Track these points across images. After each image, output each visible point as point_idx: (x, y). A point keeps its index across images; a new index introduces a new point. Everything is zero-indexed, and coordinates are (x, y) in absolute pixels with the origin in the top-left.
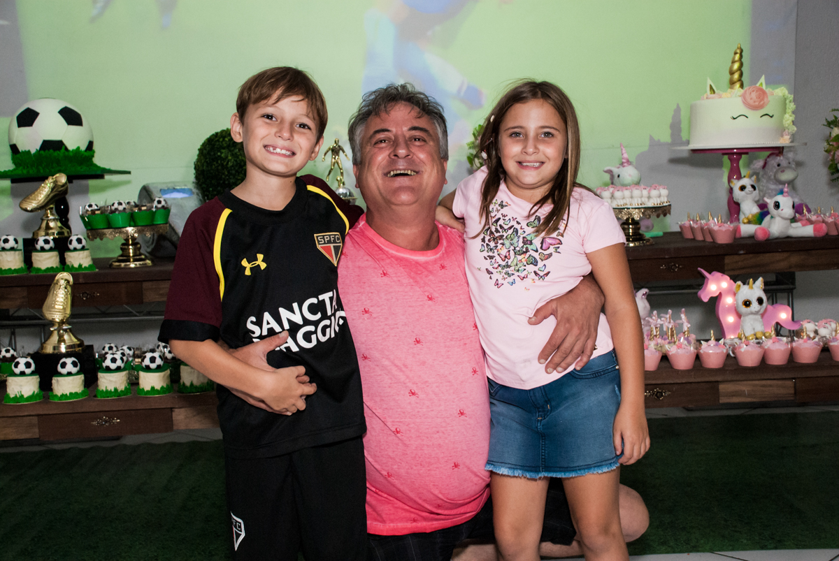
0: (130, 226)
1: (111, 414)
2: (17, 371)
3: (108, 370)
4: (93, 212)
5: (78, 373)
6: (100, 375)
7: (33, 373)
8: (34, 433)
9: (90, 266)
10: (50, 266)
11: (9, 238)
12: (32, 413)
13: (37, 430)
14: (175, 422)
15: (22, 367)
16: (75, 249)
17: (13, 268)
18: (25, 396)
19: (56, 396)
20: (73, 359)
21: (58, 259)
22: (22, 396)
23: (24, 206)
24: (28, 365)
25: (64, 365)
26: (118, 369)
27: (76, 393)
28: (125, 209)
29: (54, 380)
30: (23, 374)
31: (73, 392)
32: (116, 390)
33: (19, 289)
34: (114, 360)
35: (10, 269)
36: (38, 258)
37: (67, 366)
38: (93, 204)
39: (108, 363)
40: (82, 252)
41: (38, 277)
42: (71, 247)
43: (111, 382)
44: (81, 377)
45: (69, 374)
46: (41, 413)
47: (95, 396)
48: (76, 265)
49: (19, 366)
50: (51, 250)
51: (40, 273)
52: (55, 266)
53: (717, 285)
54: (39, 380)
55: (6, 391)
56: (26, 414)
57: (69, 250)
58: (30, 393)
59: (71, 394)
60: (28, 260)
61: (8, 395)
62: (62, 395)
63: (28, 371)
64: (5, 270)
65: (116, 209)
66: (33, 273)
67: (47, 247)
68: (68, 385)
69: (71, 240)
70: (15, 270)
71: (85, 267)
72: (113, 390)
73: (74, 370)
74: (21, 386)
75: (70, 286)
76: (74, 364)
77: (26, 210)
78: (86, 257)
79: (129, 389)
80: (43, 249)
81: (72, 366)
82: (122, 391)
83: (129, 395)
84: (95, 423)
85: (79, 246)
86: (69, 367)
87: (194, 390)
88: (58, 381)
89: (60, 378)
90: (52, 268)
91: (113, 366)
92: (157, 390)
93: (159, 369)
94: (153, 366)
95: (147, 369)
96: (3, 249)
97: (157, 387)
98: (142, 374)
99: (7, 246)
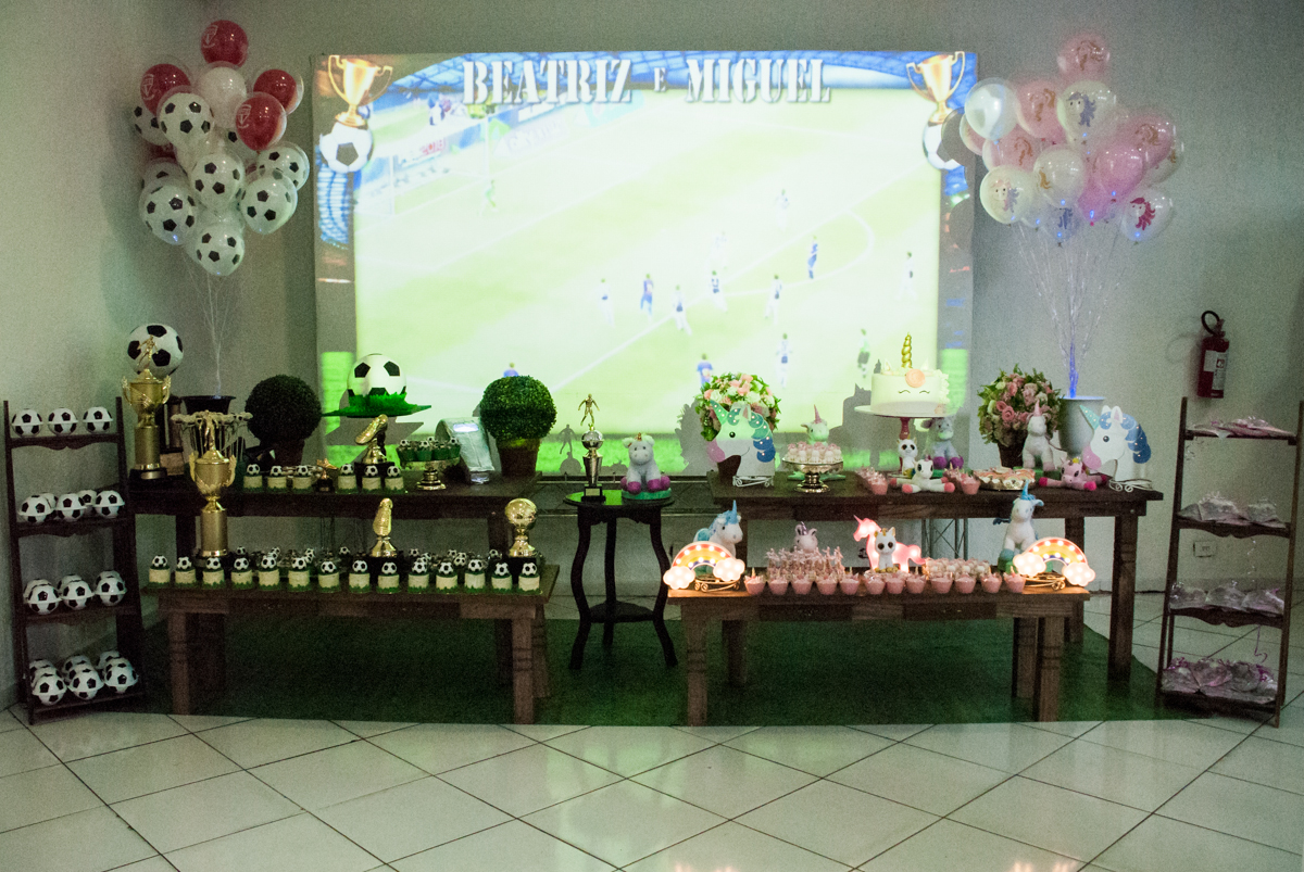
0: (432, 460)
1: (417, 604)
2: (356, 570)
3: (415, 573)
4: (405, 448)
5: (395, 573)
6: (410, 576)
7: (366, 572)
9: (403, 489)
10: (374, 488)
12: (365, 600)
15: (359, 568)
16: (392, 477)
17: (349, 489)
18: (361, 588)
19: (381, 589)
20: (392, 564)
21: (380, 482)
22: (359, 587)
23: (357, 441)
24: (363, 566)
25: (386, 568)
26: (422, 573)
27: (394, 588)
29: (380, 578)
30: (359, 572)
31: (392, 587)
34: (420, 567)
36: (366, 482)
37: (389, 568)
38: (406, 441)
39: (415, 568)
40: (396, 479)
42: (390, 475)
43: (418, 582)
44: (398, 576)
45: (390, 574)
46: (371, 600)
47: (406, 591)
48: (392, 488)
49: (357, 566)
50: (376, 476)
51: (367, 493)
52: (379, 489)
53: (867, 529)
54: (370, 577)
55: (348, 583)
56: (361, 599)
57: (387, 476)
58: (364, 586)
59: (389, 588)
60: (359, 483)
61: (349, 586)
62: (384, 589)
63: (363, 570)
64: (346, 490)
65: (423, 447)
66: (362, 493)
67: (373, 474)
68: (388, 582)
69: (389, 470)
70: (351, 490)
71: (400, 491)
72: (418, 588)
73: (393, 572)
74: (358, 580)
76: (393, 567)
77: (359, 444)
78: (400, 482)
79: (430, 587)
80: (370, 476)
81: (391, 568)
82: (424, 589)
83: (431, 591)
85: (395, 474)
86: (390, 570)
89: (383, 577)
91: (419, 571)
92: (449, 590)
93: (450, 575)
94: (446, 572)
95: (442, 574)
96: (344, 474)
97: (449, 587)
98: (438, 577)
99: (346, 472)
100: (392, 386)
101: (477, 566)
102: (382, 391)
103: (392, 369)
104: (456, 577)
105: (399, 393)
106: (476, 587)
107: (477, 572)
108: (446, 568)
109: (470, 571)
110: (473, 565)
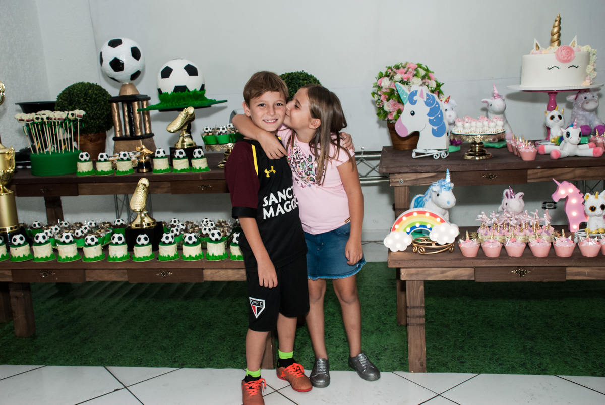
0: (230, 142)
1: (167, 270)
2: (114, 242)
3: (164, 243)
4: (208, 133)
5: (148, 244)
6: (160, 246)
7: (123, 243)
8: (124, 279)
9: (206, 168)
10: (183, 168)
11: (160, 150)
12: (123, 268)
13: (126, 276)
14: (204, 276)
15: (116, 240)
16: (197, 158)
17: (162, 169)
18: (119, 257)
19: (135, 258)
20: (145, 235)
21: (188, 163)
22: (117, 257)
23: (169, 129)
24: (120, 238)
25: (139, 239)
26: (170, 243)
27: (147, 257)
28: (226, 132)
29: (135, 248)
30: (117, 244)
31: (145, 255)
32: (169, 256)
33: (166, 182)
34: (167, 238)
35: (161, 170)
36: (176, 163)
37: (141, 240)
38: (208, 127)
39: (164, 239)
40: (201, 160)
41: (176, 176)
42: (195, 156)
43: (167, 251)
44: (150, 246)
45: (143, 245)
46: (128, 268)
47: (158, 259)
48: (198, 168)
49: (115, 239)
50: (184, 158)
51: (178, 173)
52: (186, 169)
53: (566, 191)
54: (127, 247)
55: (109, 254)
56: (119, 268)
57: (193, 158)
58: (121, 256)
59: (144, 257)
60: (171, 165)
61: (109, 256)
62: (139, 258)
63: (120, 242)
64: (158, 171)
65: (221, 132)
66: (174, 173)
67: (181, 156)
68: (143, 251)
69: (195, 152)
70: (164, 170)
71: (203, 169)
72: (167, 256)
73: (146, 242)
74: (116, 251)
75: (146, 187)
76: (146, 239)
77: (170, 132)
78: (204, 163)
79: (177, 255)
80: (179, 158)
81: (144, 240)
82: (172, 257)
83: (177, 259)
84: (158, 275)
85: (200, 156)
86: (143, 241)
87: (214, 258)
88: (136, 249)
89: (137, 248)
90: (184, 169)
91: (167, 241)
92: (193, 257)
93: (194, 244)
94: (190, 242)
95: (187, 244)
96: (157, 158)
97: (193, 255)
98: (184, 247)
99: (159, 155)
100: (193, 84)
101: (217, 236)
102: (183, 89)
103: (191, 70)
104: (200, 245)
105: (198, 89)
106: (216, 254)
107: (217, 241)
108: (190, 238)
109: (211, 241)
110: (213, 235)
